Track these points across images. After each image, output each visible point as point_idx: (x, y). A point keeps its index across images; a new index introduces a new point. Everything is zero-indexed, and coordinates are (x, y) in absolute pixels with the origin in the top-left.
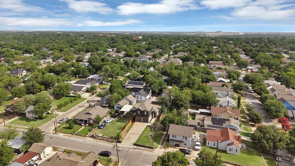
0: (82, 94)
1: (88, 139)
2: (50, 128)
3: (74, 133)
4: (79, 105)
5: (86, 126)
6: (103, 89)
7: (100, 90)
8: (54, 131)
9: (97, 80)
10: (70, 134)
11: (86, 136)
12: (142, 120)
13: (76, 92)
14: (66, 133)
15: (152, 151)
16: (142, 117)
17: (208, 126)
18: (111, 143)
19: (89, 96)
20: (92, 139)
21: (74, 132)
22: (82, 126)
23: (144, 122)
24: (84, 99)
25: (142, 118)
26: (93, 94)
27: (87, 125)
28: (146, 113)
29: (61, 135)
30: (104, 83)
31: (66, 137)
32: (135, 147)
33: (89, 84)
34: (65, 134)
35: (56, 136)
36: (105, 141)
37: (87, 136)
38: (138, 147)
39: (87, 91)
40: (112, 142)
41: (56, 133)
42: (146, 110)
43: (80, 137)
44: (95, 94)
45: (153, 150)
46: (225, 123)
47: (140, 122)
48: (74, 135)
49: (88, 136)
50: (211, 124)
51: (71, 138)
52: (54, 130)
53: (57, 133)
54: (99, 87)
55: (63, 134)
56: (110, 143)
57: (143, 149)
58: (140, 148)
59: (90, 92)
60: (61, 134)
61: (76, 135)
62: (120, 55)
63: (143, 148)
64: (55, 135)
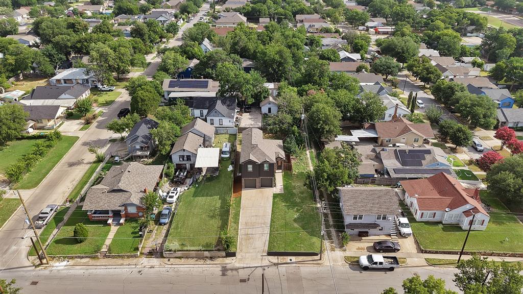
0: (59, 127)
1: (145, 261)
2: (14, 248)
3: (99, 254)
4: (66, 158)
5: (121, 224)
6: (108, 104)
7: (100, 109)
8: (33, 258)
9: (80, 82)
10: (87, 257)
11: (136, 256)
12: (258, 184)
13: (42, 123)
14: (72, 258)
15: (319, 262)
16: (259, 176)
17: (396, 171)
18: (212, 262)
19: (81, 129)
20: (155, 261)
21: (96, 252)
22: (109, 225)
23: (263, 186)
24: (73, 140)
25: (258, 180)
26: (88, 123)
27: (122, 221)
28: (266, 167)
29: (59, 266)
30: (103, 89)
31: (79, 271)
32: (274, 259)
33: (67, 96)
34: (71, 262)
35: (47, 272)
36: (193, 258)
37: (139, 253)
38: (281, 259)
39: (69, 116)
40: (211, 258)
41: (42, 264)
42: (267, 160)
43: (120, 261)
44: (95, 123)
45: (320, 259)
46: (424, 159)
47: (255, 187)
48: (98, 258)
49: (141, 253)
50: (399, 165)
51: (93, 271)
52: (30, 254)
53: (44, 261)
54: (96, 101)
55: (65, 263)
56: (209, 262)
57: (296, 263)
58: (288, 259)
59: (78, 118)
60: (57, 264)
61: (105, 256)
62: (101, 11)
63: (294, 259)
64: (42, 271)
